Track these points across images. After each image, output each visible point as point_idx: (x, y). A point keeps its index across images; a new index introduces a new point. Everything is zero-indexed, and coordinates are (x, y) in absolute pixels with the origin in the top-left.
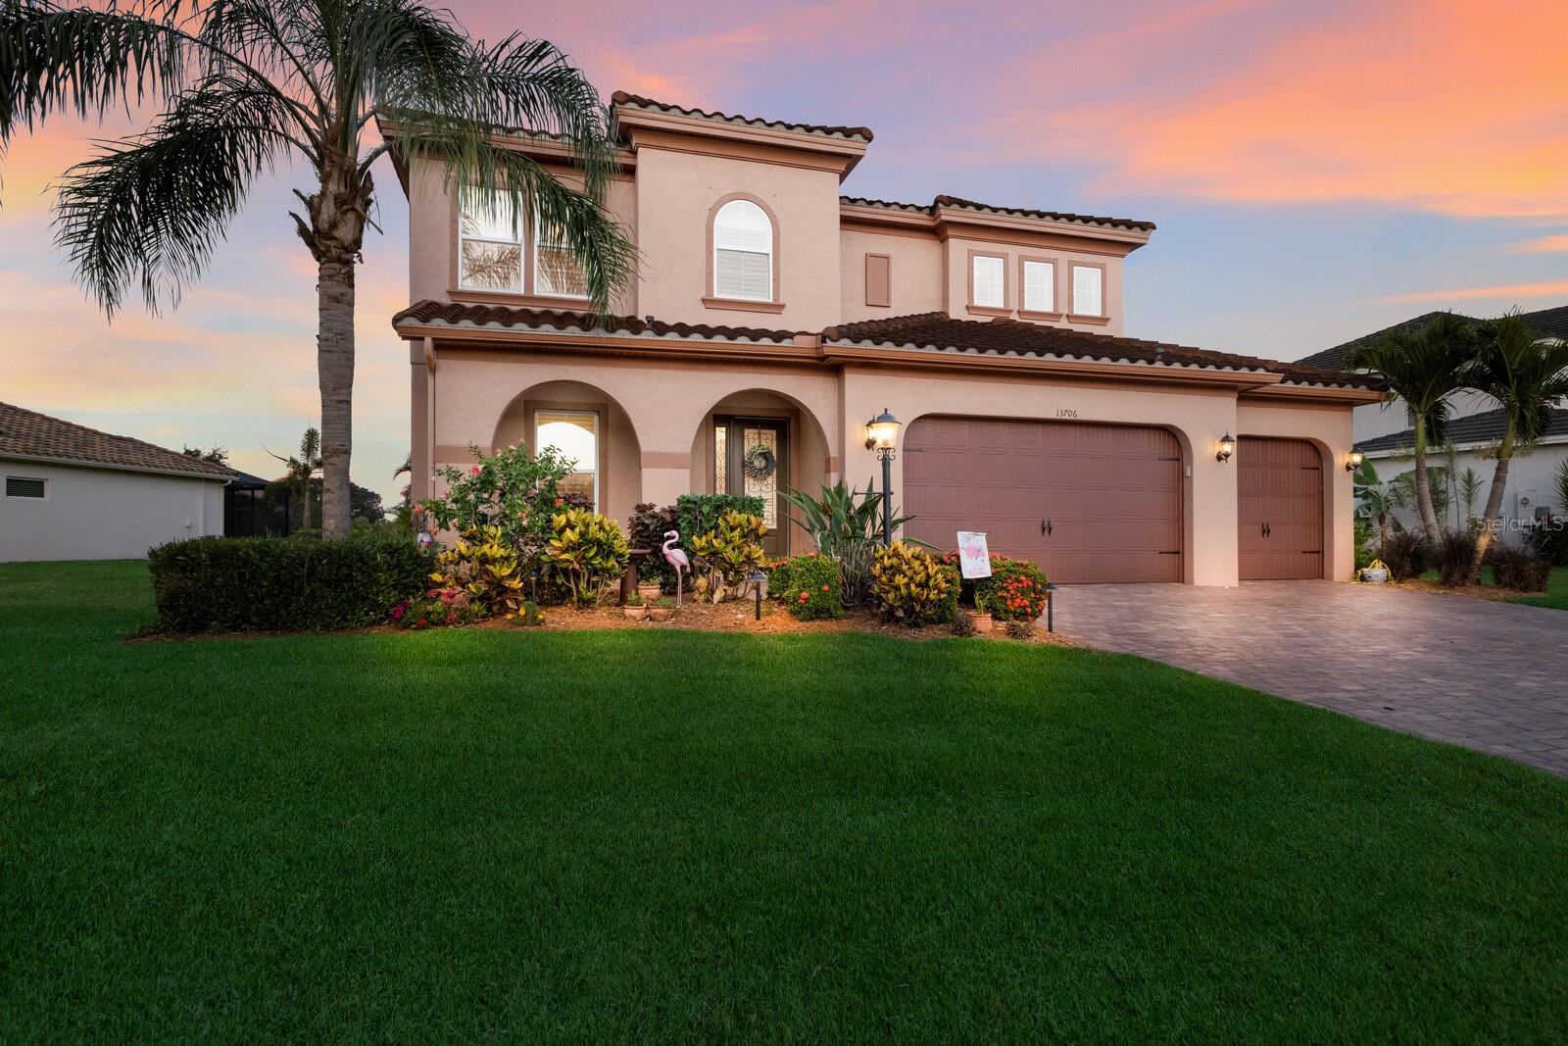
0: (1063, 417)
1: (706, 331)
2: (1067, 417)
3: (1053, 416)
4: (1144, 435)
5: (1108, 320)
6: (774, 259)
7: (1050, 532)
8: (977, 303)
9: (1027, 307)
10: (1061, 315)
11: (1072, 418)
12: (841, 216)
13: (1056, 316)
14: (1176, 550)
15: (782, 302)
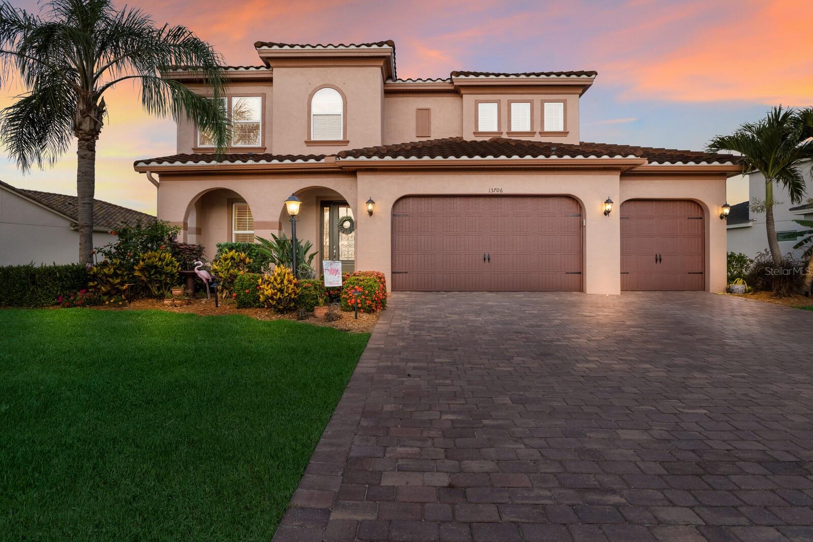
0: (493, 193)
1: (305, 158)
2: (496, 193)
3: (486, 192)
4: (556, 201)
5: (568, 133)
6: (344, 117)
7: (489, 260)
8: (481, 129)
9: (513, 129)
10: (535, 133)
11: (499, 193)
12: (384, 90)
13: (532, 133)
14: (579, 271)
15: (348, 139)
